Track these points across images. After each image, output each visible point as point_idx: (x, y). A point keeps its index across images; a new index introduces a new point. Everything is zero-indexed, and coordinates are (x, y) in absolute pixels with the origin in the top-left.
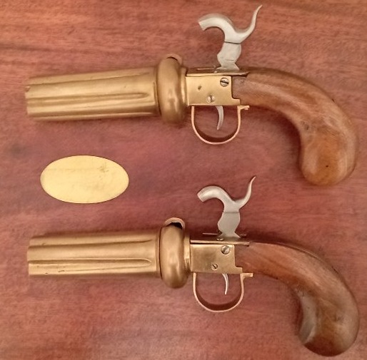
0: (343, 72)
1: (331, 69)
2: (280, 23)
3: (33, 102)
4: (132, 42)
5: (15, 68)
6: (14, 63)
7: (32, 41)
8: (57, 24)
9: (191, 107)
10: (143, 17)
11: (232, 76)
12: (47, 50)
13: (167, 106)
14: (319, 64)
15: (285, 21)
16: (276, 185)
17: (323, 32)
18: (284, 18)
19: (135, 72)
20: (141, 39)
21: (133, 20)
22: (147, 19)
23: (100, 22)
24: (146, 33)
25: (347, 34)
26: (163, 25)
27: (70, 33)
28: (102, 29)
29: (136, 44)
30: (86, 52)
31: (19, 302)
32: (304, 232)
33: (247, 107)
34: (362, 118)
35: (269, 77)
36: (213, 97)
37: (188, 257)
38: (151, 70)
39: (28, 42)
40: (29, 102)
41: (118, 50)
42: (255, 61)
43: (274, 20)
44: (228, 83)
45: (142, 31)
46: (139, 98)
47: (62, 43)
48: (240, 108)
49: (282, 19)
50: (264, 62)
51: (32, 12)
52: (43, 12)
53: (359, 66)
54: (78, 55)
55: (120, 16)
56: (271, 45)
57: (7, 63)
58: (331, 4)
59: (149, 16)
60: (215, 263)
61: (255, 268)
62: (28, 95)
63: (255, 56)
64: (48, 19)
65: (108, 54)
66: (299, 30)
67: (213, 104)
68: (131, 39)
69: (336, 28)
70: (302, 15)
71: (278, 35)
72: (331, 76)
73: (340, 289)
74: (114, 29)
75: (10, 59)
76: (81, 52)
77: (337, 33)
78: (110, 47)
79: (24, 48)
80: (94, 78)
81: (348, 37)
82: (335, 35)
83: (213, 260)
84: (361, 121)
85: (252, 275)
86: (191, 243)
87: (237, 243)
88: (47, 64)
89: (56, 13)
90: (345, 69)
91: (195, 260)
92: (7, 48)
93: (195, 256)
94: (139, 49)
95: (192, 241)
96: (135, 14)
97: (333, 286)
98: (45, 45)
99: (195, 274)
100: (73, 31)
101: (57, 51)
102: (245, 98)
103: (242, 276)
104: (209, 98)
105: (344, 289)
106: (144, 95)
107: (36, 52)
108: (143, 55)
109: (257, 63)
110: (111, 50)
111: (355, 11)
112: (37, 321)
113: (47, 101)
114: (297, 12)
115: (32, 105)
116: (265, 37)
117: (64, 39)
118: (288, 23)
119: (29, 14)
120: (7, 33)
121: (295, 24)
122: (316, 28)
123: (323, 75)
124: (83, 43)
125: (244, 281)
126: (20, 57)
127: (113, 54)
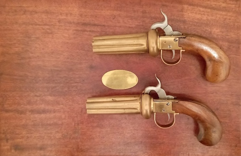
0: (227, 35)
1: (223, 34)
2: (202, 15)
3: (95, 47)
4: (139, 23)
5: (91, 33)
6: (90, 31)
7: (98, 22)
8: (108, 15)
9: (161, 50)
10: (144, 12)
11: (179, 38)
12: (104, 26)
13: (151, 49)
14: (218, 32)
15: (204, 14)
16: (199, 82)
17: (220, 18)
18: (203, 13)
19: (138, 35)
20: (143, 21)
21: (140, 13)
22: (146, 13)
23: (126, 14)
24: (145, 19)
25: (230, 19)
26: (153, 15)
27: (113, 19)
28: (127, 17)
29: (141, 23)
30: (120, 27)
31: (93, 129)
32: (210, 102)
33: (184, 51)
34: (236, 55)
35: (194, 38)
36: (171, 46)
37: (153, 107)
38: (145, 34)
39: (96, 23)
40: (94, 47)
41: (133, 26)
42: (191, 30)
43: (200, 14)
44: (177, 41)
45: (144, 18)
46: (140, 46)
47: (110, 23)
48: (181, 51)
49: (202, 13)
50: (195, 31)
51: (98, 10)
52: (102, 10)
53: (235, 33)
54: (117, 28)
55: (134, 11)
56: (198, 24)
57: (87, 31)
58: (223, 7)
59: (147, 12)
60: (164, 109)
61: (180, 111)
62: (93, 44)
63: (191, 29)
64: (104, 13)
65: (129, 27)
66: (209, 18)
67: (171, 49)
68: (139, 21)
69: (225, 17)
70: (211, 11)
71: (201, 20)
72: (222, 37)
73: (215, 119)
74: (132, 17)
75: (88, 30)
76: (118, 26)
77: (225, 19)
78: (130, 25)
79: (95, 25)
80: (120, 38)
81: (230, 21)
82: (225, 20)
83: (163, 108)
84: (235, 56)
85: (178, 114)
86: (154, 101)
87: (173, 101)
88: (104, 32)
89: (108, 10)
90: (229, 34)
91: (156, 108)
92: (87, 25)
93: (155, 106)
94: (143, 25)
95: (154, 100)
96: (141, 11)
97: (212, 119)
98: (103, 24)
99: (155, 113)
100: (115, 17)
101: (108, 26)
102: (184, 47)
103: (175, 114)
104: (169, 47)
105: (217, 120)
106: (142, 45)
107: (99, 27)
108: (144, 28)
109: (192, 31)
110: (131, 26)
111: (234, 10)
112: (100, 137)
113: (101, 47)
114: (209, 10)
115: (95, 48)
116: (195, 20)
117: (111, 21)
118: (205, 15)
119: (96, 11)
120: (87, 19)
121: (208, 15)
122: (217, 17)
123: (219, 36)
124: (119, 23)
125: (175, 116)
126: (92, 29)
127: (132, 27)
